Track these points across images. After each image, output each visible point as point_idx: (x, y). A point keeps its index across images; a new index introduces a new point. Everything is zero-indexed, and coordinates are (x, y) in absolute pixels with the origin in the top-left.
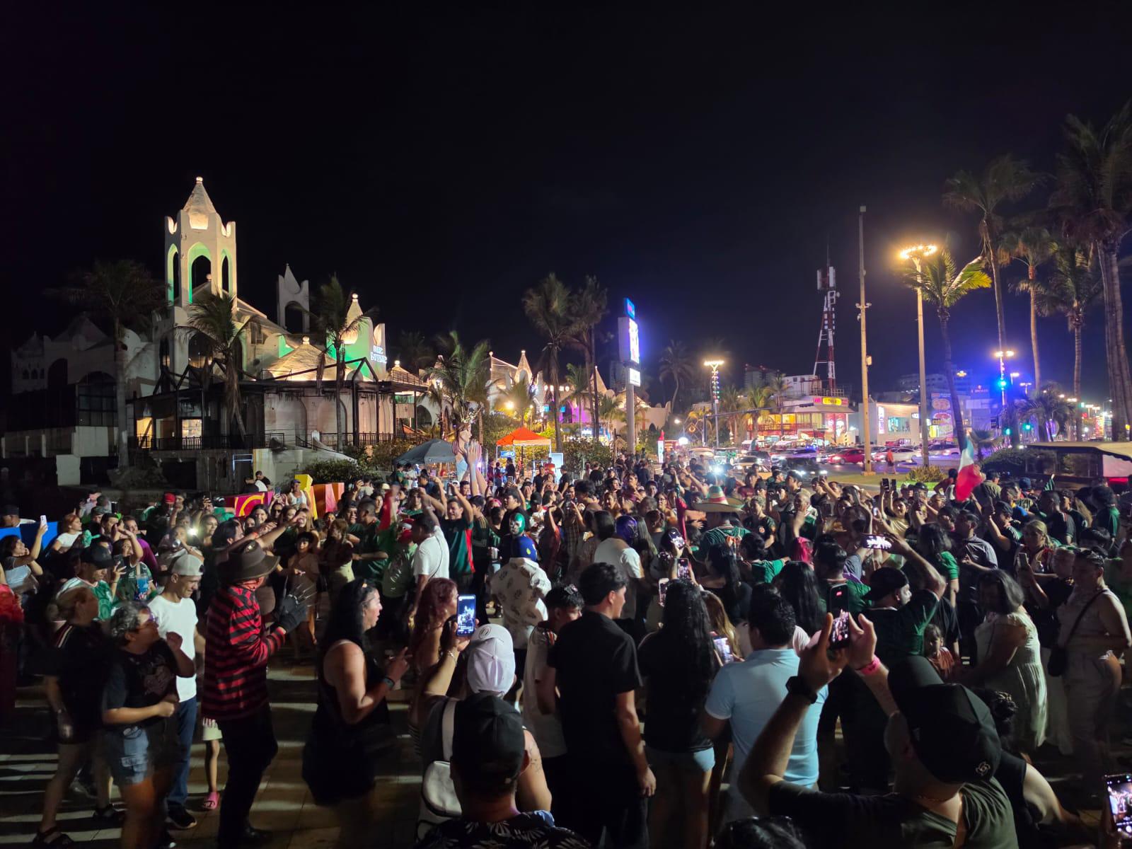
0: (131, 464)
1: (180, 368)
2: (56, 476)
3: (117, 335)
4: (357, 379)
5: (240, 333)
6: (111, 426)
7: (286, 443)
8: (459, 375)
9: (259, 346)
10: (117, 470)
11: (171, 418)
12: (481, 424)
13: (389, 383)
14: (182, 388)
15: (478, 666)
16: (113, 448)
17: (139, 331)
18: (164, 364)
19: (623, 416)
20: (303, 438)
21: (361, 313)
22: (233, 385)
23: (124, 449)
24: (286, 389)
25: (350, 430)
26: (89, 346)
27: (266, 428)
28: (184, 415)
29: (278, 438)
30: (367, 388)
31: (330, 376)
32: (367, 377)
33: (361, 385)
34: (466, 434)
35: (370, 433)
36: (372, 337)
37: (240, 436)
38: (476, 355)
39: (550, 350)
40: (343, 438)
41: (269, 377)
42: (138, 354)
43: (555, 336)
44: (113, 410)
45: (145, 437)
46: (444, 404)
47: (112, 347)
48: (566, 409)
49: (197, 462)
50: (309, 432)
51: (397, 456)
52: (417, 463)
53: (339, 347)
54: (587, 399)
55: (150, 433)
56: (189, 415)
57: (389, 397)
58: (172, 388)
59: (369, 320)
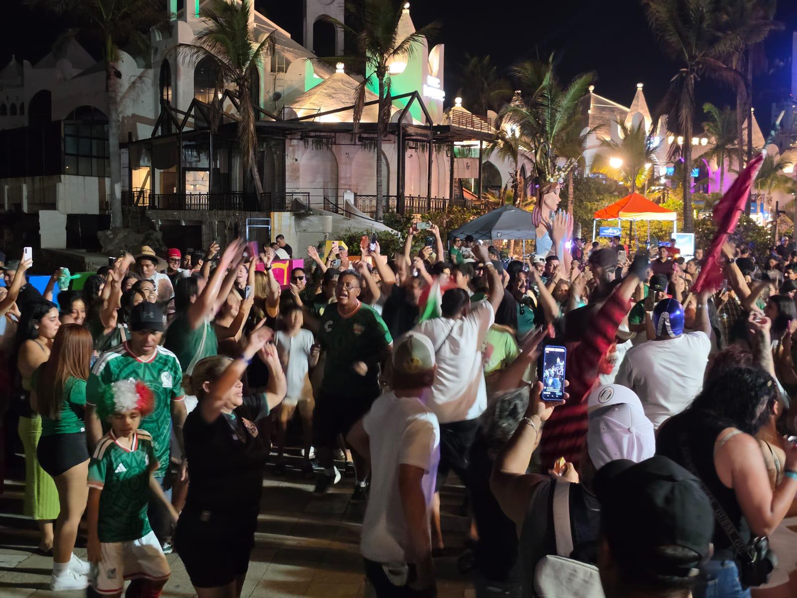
0: (126, 226)
1: (184, 104)
2: (40, 236)
3: (109, 59)
4: (404, 122)
5: (257, 54)
6: (102, 176)
7: (312, 206)
8: (547, 114)
9: (281, 75)
10: (109, 232)
11: (173, 169)
12: (571, 190)
13: (446, 128)
14: (185, 129)
15: (608, 440)
16: (104, 205)
17: (134, 54)
18: (165, 97)
19: (789, 185)
20: (332, 200)
21: (413, 30)
22: (248, 126)
23: (117, 206)
24: (312, 134)
25: (393, 191)
26: (75, 74)
27: (287, 185)
28: (188, 166)
29: (302, 199)
30: (417, 134)
31: (370, 116)
32: (417, 119)
33: (411, 130)
34: (553, 199)
35: (419, 197)
36: (427, 62)
37: (255, 193)
38: (574, 90)
39: (682, 80)
40: (384, 203)
41: (293, 117)
42: (134, 83)
43: (692, 58)
44: (104, 157)
45: (142, 192)
46: (521, 161)
47: (104, 74)
48: (700, 173)
49: (203, 226)
50: (340, 193)
51: (455, 230)
52: (480, 238)
53: (383, 76)
54: (735, 158)
55: (148, 186)
56: (194, 165)
57: (446, 149)
58: (174, 130)
59: (423, 39)
